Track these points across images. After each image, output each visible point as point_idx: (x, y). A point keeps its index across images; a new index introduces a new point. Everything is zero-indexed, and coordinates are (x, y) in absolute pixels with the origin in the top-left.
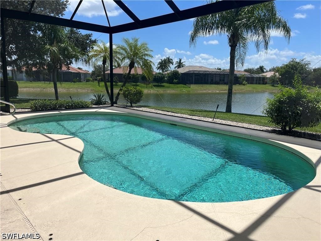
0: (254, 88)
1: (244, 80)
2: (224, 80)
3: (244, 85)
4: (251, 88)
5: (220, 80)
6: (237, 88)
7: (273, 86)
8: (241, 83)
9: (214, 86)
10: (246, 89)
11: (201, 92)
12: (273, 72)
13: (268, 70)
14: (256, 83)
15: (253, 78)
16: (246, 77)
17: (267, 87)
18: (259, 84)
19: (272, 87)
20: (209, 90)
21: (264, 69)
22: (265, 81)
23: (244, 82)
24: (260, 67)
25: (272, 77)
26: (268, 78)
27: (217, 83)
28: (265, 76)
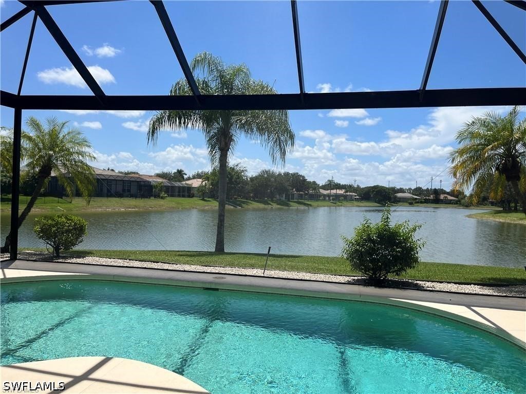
0: (178, 203)
1: (161, 190)
2: (129, 191)
3: (162, 198)
4: (173, 203)
5: (124, 190)
6: (152, 204)
7: (203, 200)
8: (157, 196)
9: (114, 201)
10: (167, 204)
11: (93, 210)
12: (201, 180)
13: (191, 177)
14: (179, 196)
15: (173, 187)
16: (165, 186)
17: (196, 202)
18: (184, 196)
19: (203, 202)
20: (107, 207)
21: (184, 174)
22: (192, 192)
23: (163, 194)
24: (178, 170)
25: (201, 186)
26: (196, 188)
27: (120, 195)
28: (190, 185)
